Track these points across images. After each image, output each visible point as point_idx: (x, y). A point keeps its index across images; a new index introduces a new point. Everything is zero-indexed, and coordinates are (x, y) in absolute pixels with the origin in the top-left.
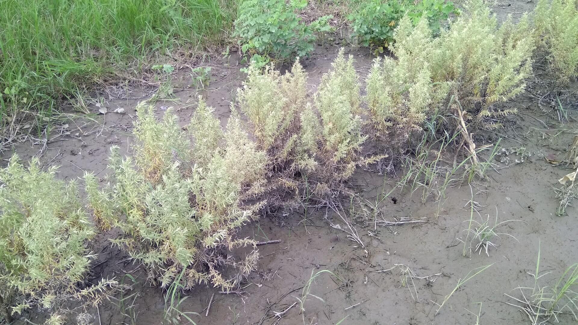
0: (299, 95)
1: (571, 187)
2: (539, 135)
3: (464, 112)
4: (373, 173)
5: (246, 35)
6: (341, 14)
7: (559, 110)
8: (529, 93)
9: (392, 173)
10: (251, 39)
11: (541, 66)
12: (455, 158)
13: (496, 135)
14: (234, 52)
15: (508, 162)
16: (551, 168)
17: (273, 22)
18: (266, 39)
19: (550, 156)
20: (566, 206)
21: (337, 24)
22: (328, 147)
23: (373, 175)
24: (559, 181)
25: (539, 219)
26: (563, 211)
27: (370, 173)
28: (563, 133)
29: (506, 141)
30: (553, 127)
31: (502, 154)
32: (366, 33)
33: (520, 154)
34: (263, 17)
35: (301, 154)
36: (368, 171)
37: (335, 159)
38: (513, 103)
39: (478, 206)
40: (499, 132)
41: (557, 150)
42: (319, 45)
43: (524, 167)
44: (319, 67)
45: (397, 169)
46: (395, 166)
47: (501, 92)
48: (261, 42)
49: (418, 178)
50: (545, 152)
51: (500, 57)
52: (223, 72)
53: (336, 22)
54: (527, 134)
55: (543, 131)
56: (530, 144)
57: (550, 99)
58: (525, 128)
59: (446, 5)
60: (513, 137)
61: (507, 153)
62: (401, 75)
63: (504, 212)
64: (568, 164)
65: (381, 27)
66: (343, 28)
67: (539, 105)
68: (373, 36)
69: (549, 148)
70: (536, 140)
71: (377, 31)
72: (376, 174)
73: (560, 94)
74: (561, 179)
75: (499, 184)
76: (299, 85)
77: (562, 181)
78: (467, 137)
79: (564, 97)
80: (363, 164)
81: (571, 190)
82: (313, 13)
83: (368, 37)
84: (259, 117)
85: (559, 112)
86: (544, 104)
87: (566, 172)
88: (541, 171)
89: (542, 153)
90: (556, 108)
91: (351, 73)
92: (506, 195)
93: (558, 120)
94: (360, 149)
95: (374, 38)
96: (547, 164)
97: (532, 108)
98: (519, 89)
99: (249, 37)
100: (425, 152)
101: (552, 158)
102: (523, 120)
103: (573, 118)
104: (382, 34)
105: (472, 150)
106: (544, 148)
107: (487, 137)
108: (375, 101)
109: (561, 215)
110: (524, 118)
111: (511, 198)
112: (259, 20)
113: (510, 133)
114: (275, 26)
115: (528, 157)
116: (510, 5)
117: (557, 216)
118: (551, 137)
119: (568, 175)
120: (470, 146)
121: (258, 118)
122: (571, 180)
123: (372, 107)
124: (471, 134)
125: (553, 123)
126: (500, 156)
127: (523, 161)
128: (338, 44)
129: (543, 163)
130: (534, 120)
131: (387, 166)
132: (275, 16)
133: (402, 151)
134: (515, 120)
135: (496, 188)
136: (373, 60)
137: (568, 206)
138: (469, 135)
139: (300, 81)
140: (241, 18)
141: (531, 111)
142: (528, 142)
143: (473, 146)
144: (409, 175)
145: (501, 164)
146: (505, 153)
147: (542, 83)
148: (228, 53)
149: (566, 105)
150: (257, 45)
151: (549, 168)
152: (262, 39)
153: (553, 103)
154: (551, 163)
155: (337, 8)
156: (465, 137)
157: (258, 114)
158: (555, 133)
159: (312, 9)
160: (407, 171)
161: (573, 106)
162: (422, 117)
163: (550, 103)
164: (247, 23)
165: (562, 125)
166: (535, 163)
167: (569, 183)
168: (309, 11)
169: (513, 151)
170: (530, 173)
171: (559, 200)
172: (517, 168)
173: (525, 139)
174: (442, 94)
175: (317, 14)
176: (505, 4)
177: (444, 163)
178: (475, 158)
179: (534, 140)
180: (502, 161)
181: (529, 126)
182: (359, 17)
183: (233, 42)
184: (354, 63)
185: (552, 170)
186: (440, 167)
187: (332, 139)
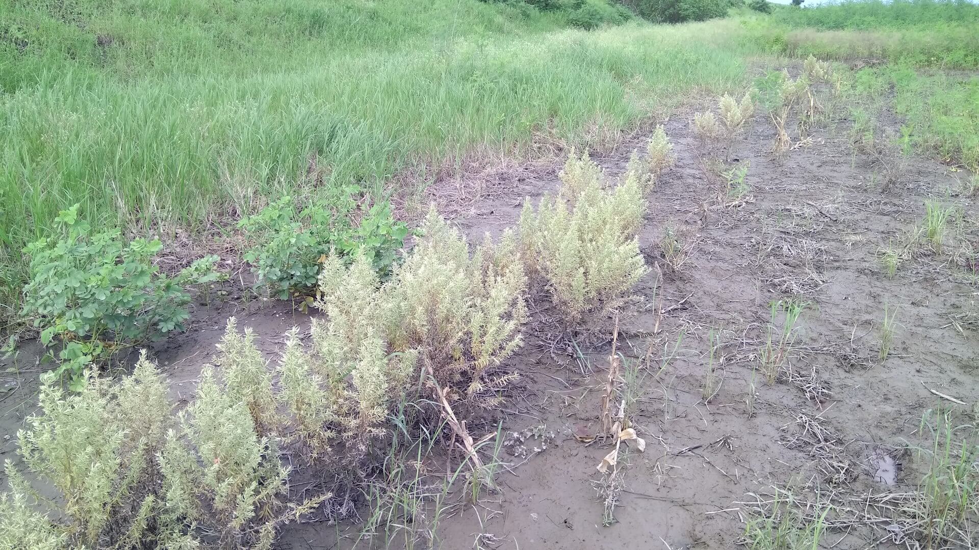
0: (154, 417)
1: (613, 476)
2: (560, 401)
3: (447, 389)
4: (318, 523)
5: (49, 308)
6: (236, 249)
7: (579, 358)
8: (537, 339)
9: (350, 515)
10: (60, 316)
11: (547, 296)
12: (448, 464)
13: (502, 412)
14: (29, 340)
15: (525, 453)
16: (585, 449)
17: (100, 283)
18: (89, 312)
19: (580, 430)
20: (613, 508)
21: (233, 266)
22: (218, 504)
23: (318, 528)
24: (598, 468)
25: (581, 539)
26: (611, 517)
27: (313, 525)
28: (591, 390)
29: (518, 420)
30: (576, 384)
31: (515, 441)
32: (281, 279)
33: (540, 436)
34: (79, 276)
35: (169, 527)
36: (308, 523)
37: (235, 524)
38: (517, 358)
39: (493, 541)
40: (506, 407)
41: (588, 420)
42: (202, 305)
43: (548, 456)
44: (204, 345)
45: (360, 506)
46: (354, 501)
47: (491, 350)
48: (79, 321)
49: (393, 516)
50: (573, 426)
51: (478, 301)
52: (7, 382)
53: (230, 262)
54: (543, 402)
55: (565, 394)
56: (551, 418)
57: (565, 344)
58: (541, 393)
59: (397, 227)
60: (526, 411)
61: (522, 439)
62: (337, 351)
63: (532, 541)
64: (605, 439)
65: (305, 267)
66: (245, 271)
67: (553, 355)
68: (292, 282)
69: (576, 419)
70: (557, 410)
71: (299, 274)
72: (324, 524)
73: (576, 334)
74: (600, 465)
75: (517, 493)
76: (151, 398)
77: (602, 467)
78: (458, 429)
79: (581, 338)
80: (291, 517)
81: (614, 480)
82: (186, 252)
83: (285, 285)
84: (72, 477)
85: (580, 360)
86: (559, 352)
87: (605, 451)
88: (572, 457)
89: (569, 428)
90: (575, 356)
91: (254, 358)
92: (530, 510)
93: (581, 373)
94: (285, 490)
95: (296, 285)
96: (578, 444)
97: (543, 360)
98: (513, 343)
99: (56, 313)
100: (399, 467)
101: (583, 432)
102: (536, 382)
103: (599, 366)
104: (307, 277)
105: (469, 448)
106: (571, 420)
107: (490, 418)
108: (301, 401)
109: (610, 524)
110: (535, 379)
111: (538, 514)
112: (70, 282)
113: (522, 405)
114: (106, 288)
115: (551, 439)
116: (492, 212)
117: (605, 526)
118: (576, 401)
119: (607, 458)
120: (465, 442)
121: (69, 477)
122: (612, 464)
123: (296, 412)
124: (463, 422)
125: (576, 379)
126: (512, 446)
127: (544, 448)
128: (238, 298)
129: (572, 444)
130: (550, 379)
131: (341, 505)
132: (103, 271)
133: (362, 474)
134: (523, 385)
135: (515, 502)
136: (286, 334)
137: (616, 506)
138: (460, 423)
139: (153, 392)
140: (37, 279)
141: (543, 366)
142: (549, 415)
143: (469, 441)
144: (378, 514)
145: (516, 460)
146: (518, 439)
147: (550, 321)
148: (12, 348)
149: (587, 348)
150: (71, 326)
151: (582, 451)
152: (81, 314)
153: (570, 349)
154: (583, 442)
155: (228, 240)
156: (455, 428)
157: (68, 470)
158: (580, 394)
159: (184, 245)
160: (375, 506)
161: (596, 348)
162: (381, 413)
163: (565, 350)
164: (47, 289)
165: (588, 380)
166: (563, 446)
167: (610, 468)
168: (178, 250)
169: (529, 434)
170: (557, 465)
171: (602, 499)
172: (540, 460)
173: (543, 410)
174: (406, 369)
175: (193, 252)
176: (485, 212)
177: (433, 479)
178: (476, 459)
179: (555, 409)
180: (516, 454)
181: (545, 389)
182: (264, 256)
183: (27, 322)
184: (255, 342)
185: (586, 454)
186: (427, 487)
187: (223, 488)
